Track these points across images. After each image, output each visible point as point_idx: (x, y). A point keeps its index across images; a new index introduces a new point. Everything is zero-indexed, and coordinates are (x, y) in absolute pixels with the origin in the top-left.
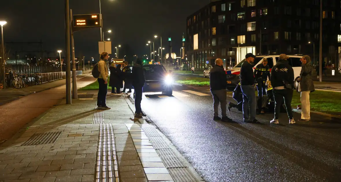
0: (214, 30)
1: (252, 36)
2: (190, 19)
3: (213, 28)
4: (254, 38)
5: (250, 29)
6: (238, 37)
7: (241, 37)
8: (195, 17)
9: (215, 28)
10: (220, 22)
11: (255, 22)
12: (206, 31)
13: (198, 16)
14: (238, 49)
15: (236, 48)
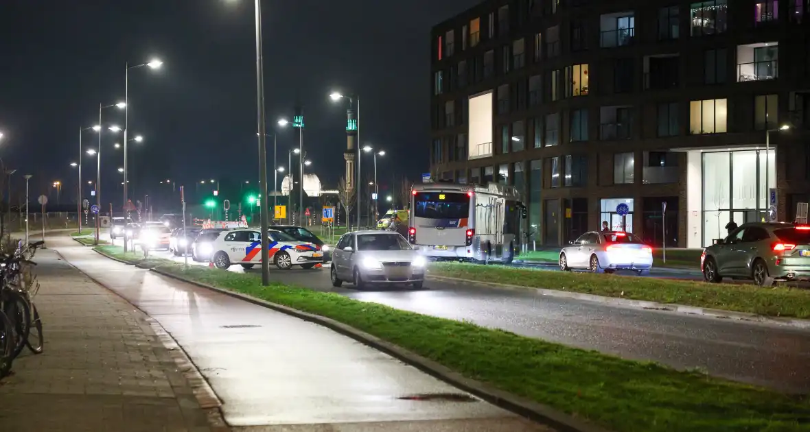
0: (581, 77)
1: (760, 101)
2: (450, 35)
3: (576, 68)
4: (766, 108)
5: (747, 72)
6: (695, 106)
7: (708, 104)
8: (475, 25)
9: (585, 67)
10: (607, 40)
11: (776, 44)
12: (535, 82)
13: (491, 17)
14: (693, 156)
15: (685, 155)
